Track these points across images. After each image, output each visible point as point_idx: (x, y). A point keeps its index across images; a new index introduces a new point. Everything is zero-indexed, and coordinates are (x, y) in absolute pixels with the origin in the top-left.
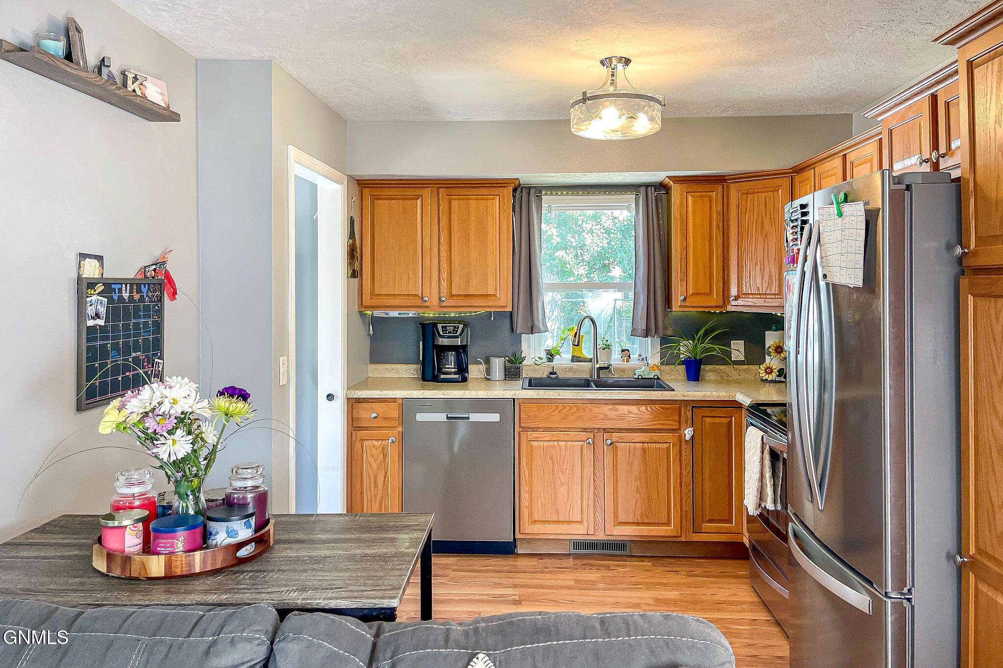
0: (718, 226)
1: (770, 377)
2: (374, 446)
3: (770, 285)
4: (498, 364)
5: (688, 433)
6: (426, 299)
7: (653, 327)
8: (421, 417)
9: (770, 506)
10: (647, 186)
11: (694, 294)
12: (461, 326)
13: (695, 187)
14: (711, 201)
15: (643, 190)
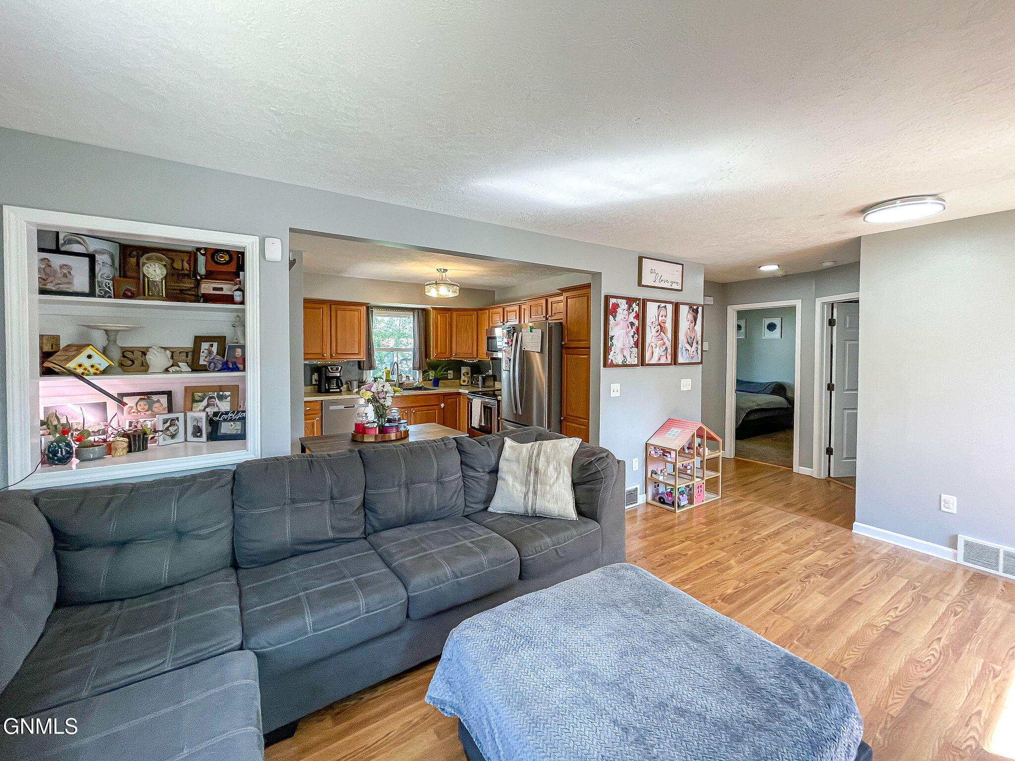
0: (449, 328)
1: (464, 384)
2: (308, 423)
3: (469, 350)
4: (355, 384)
5: (442, 405)
6: (325, 355)
7: (421, 366)
8: (331, 408)
9: (483, 424)
10: (418, 309)
11: (440, 353)
12: (340, 367)
13: (440, 312)
14: (446, 317)
15: (417, 311)
